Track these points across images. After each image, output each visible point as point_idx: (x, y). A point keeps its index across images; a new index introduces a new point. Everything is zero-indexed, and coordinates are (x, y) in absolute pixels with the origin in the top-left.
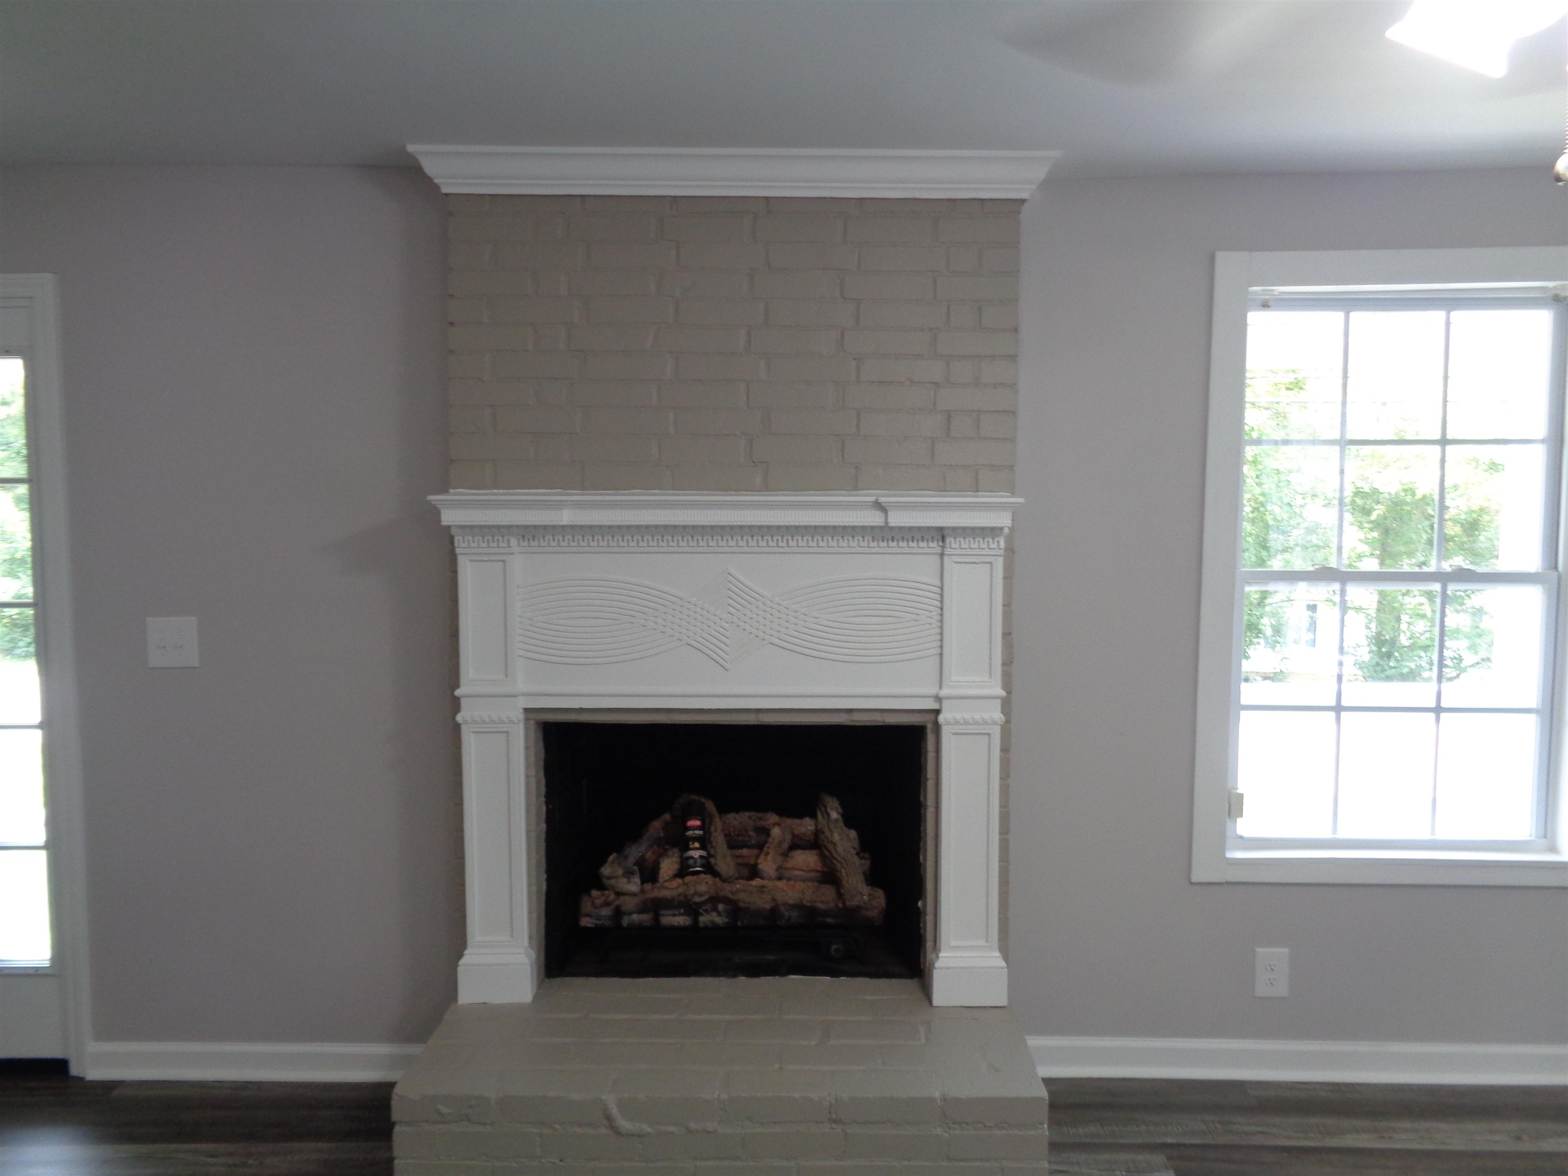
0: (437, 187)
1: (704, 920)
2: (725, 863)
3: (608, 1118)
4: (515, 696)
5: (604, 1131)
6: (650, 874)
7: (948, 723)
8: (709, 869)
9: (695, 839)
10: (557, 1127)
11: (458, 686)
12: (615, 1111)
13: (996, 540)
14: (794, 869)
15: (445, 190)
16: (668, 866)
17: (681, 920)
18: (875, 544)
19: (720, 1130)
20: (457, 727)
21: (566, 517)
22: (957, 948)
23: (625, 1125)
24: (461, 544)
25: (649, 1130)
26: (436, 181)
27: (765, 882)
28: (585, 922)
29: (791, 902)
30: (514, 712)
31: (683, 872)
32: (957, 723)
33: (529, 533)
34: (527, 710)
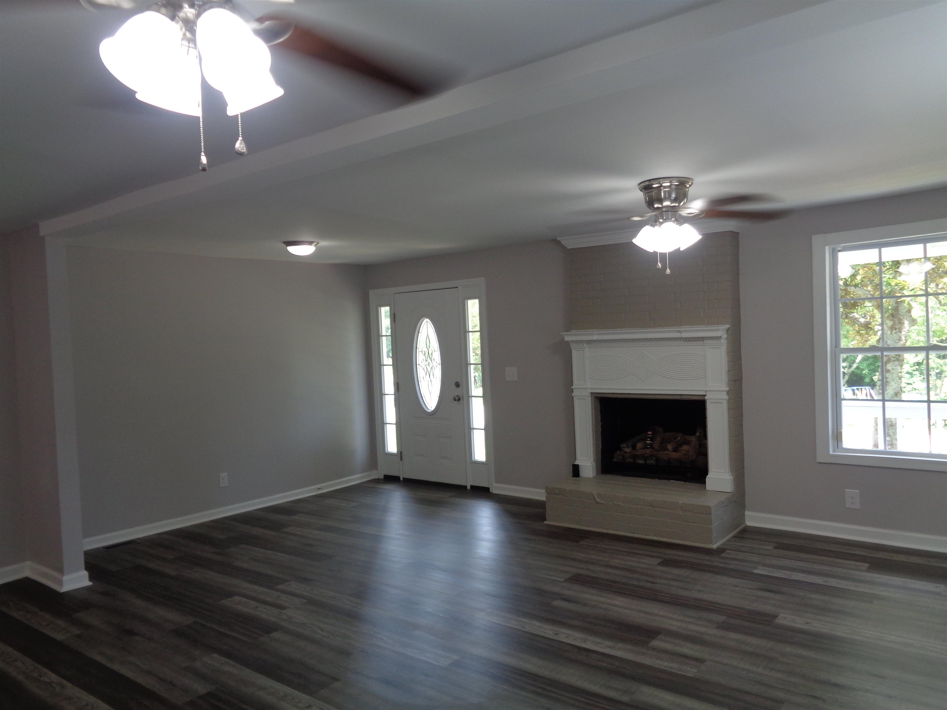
0: (566, 247)
1: (648, 462)
2: (656, 446)
3: (594, 498)
4: (587, 389)
5: (594, 502)
6: (634, 447)
7: (708, 399)
8: (652, 447)
9: (649, 438)
10: (582, 499)
11: (572, 385)
12: (596, 496)
13: (720, 340)
14: (683, 450)
15: (568, 248)
16: (639, 445)
17: (641, 462)
18: (684, 343)
19: (622, 505)
20: (573, 398)
21: (595, 338)
22: (714, 472)
23: (598, 500)
24: (572, 346)
25: (604, 502)
26: (565, 246)
27: (668, 452)
28: (615, 460)
29: (674, 458)
30: (587, 393)
31: (645, 448)
32: (711, 399)
33: (589, 342)
34: (591, 393)
